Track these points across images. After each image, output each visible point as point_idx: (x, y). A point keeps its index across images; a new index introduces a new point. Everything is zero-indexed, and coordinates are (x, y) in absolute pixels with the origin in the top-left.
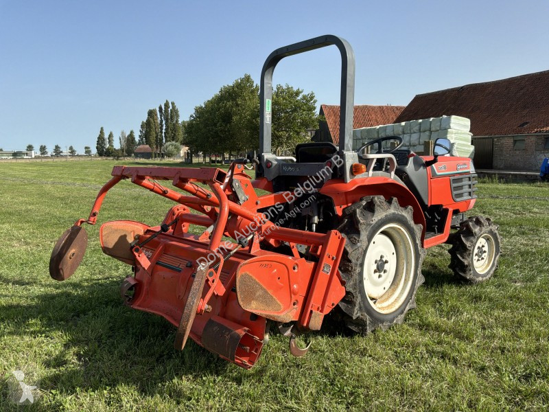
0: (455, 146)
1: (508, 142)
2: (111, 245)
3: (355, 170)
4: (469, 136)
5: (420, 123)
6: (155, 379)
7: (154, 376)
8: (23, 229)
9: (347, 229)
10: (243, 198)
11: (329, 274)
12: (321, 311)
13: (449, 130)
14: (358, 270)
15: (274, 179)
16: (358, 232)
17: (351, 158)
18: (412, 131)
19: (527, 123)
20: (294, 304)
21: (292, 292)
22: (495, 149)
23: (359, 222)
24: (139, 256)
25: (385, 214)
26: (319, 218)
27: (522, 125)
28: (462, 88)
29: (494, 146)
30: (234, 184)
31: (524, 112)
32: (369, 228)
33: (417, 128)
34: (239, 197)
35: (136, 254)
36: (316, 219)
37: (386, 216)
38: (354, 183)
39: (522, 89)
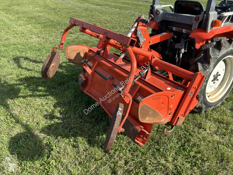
2: (72, 58)
3: (214, 24)
6: (95, 134)
7: (94, 132)
8: (37, 29)
9: (202, 60)
10: (142, 41)
11: (191, 97)
12: (184, 116)
14: (205, 84)
15: (160, 22)
16: (209, 63)
17: (213, 15)
20: (169, 114)
21: (169, 109)
23: (211, 57)
24: (86, 68)
25: (227, 51)
26: (185, 50)
30: (138, 33)
32: (216, 61)
34: (140, 40)
35: (84, 67)
36: (183, 51)
37: (227, 52)
38: (212, 32)
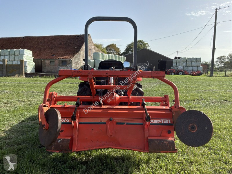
0: (27, 62)
1: (48, 62)
4: (32, 58)
5: (9, 51)
13: (24, 55)
18: (5, 55)
19: (54, 55)
22: (43, 64)
27: (53, 55)
28: (24, 37)
29: (42, 63)
31: (52, 50)
33: (8, 53)
39: (50, 41)
